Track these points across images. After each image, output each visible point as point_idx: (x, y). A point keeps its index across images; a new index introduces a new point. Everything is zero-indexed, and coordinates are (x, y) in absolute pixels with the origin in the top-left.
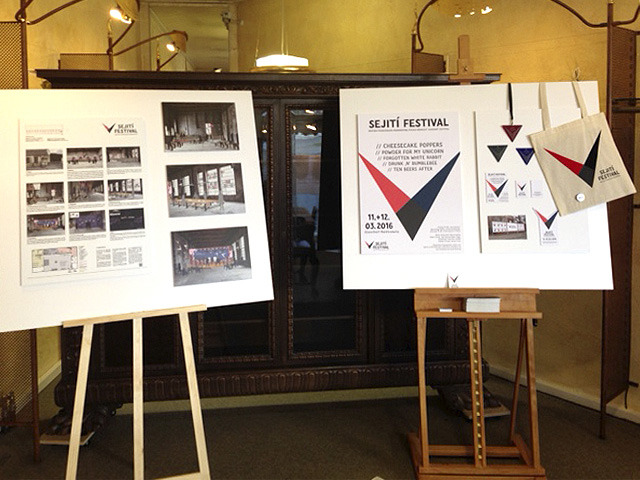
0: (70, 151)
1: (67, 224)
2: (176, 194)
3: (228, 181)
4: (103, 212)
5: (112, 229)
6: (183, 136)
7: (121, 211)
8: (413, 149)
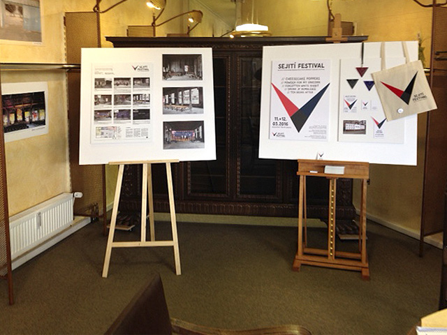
0: (115, 79)
1: (113, 115)
2: (167, 102)
3: (195, 97)
4: (130, 110)
5: (134, 119)
6: (172, 72)
7: (139, 110)
8: (302, 81)
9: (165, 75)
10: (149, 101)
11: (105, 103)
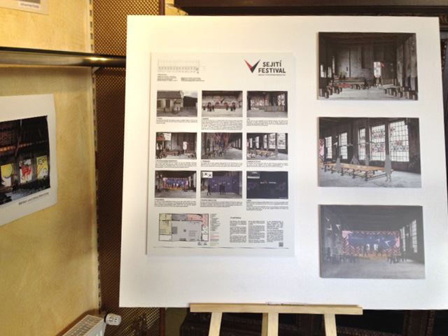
0: (206, 94)
1: (198, 185)
2: (330, 156)
3: (399, 143)
4: (239, 174)
5: (249, 196)
6: (343, 78)
9: (326, 87)
10: (285, 151)
11: (180, 152)
